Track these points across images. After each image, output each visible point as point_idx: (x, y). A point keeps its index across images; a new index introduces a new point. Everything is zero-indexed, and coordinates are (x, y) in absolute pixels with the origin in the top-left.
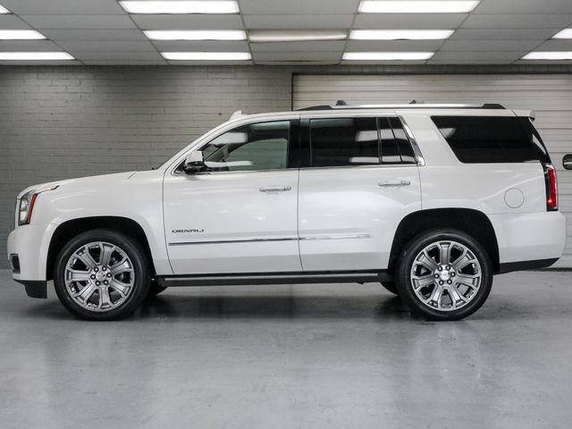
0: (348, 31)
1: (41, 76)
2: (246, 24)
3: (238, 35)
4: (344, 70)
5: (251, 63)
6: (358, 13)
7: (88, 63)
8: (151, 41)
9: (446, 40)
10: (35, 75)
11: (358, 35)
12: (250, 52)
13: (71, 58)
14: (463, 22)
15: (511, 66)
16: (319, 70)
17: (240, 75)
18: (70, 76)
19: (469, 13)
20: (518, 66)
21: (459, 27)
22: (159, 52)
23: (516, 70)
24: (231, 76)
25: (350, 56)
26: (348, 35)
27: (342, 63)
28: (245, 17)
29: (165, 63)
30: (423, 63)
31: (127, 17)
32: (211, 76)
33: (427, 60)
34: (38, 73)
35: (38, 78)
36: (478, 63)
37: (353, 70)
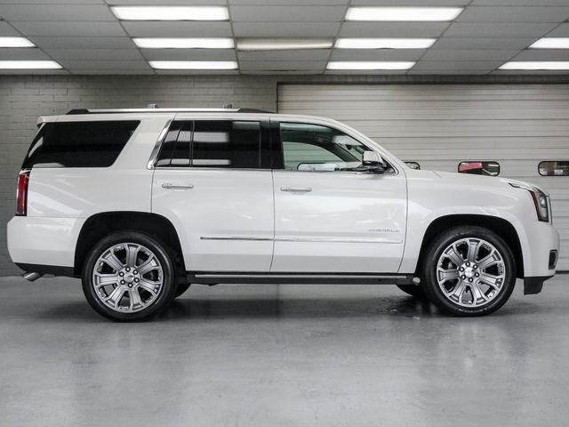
0: (334, 39)
1: (28, 85)
2: (235, 31)
3: (226, 43)
4: (329, 80)
5: (237, 72)
6: (345, 21)
7: (75, 72)
8: (140, 49)
9: (427, 49)
10: (21, 85)
11: (343, 44)
12: (237, 61)
13: (60, 67)
14: (445, 31)
15: (488, 76)
16: (304, 80)
17: (226, 84)
18: (57, 85)
19: (451, 21)
20: (495, 76)
21: (441, 36)
22: (147, 60)
23: (492, 80)
24: (218, 85)
25: (334, 66)
26: (334, 44)
27: (326, 73)
28: (234, 25)
29: (152, 73)
30: (404, 73)
31: (117, 24)
32: (197, 85)
33: (408, 70)
34: (25, 82)
35: (25, 88)
36: (456, 73)
37: (336, 80)
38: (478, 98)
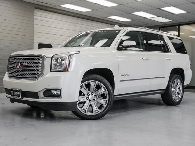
38: (39, 15)
